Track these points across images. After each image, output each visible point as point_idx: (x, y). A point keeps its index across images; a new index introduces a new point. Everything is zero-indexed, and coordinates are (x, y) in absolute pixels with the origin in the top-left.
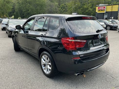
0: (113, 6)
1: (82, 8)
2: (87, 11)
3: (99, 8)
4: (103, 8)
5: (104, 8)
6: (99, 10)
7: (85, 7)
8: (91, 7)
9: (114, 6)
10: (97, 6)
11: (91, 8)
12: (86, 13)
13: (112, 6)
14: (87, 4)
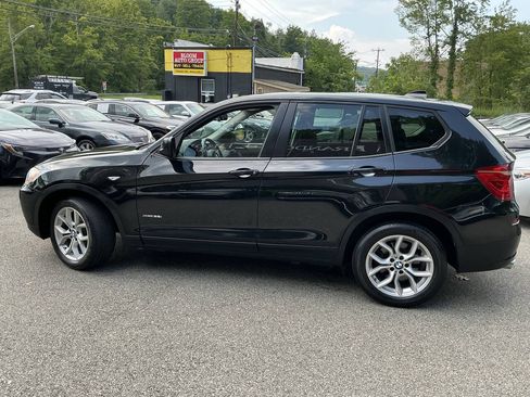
0: (231, 51)
1: (54, 45)
2: (79, 60)
3: (177, 55)
4: (195, 56)
5: (200, 55)
6: (180, 66)
7: (68, 39)
8: (96, 41)
9: (236, 53)
10: (169, 45)
11: (95, 47)
12: (76, 68)
13: (229, 51)
14: (74, 28)
